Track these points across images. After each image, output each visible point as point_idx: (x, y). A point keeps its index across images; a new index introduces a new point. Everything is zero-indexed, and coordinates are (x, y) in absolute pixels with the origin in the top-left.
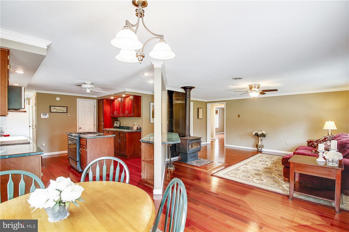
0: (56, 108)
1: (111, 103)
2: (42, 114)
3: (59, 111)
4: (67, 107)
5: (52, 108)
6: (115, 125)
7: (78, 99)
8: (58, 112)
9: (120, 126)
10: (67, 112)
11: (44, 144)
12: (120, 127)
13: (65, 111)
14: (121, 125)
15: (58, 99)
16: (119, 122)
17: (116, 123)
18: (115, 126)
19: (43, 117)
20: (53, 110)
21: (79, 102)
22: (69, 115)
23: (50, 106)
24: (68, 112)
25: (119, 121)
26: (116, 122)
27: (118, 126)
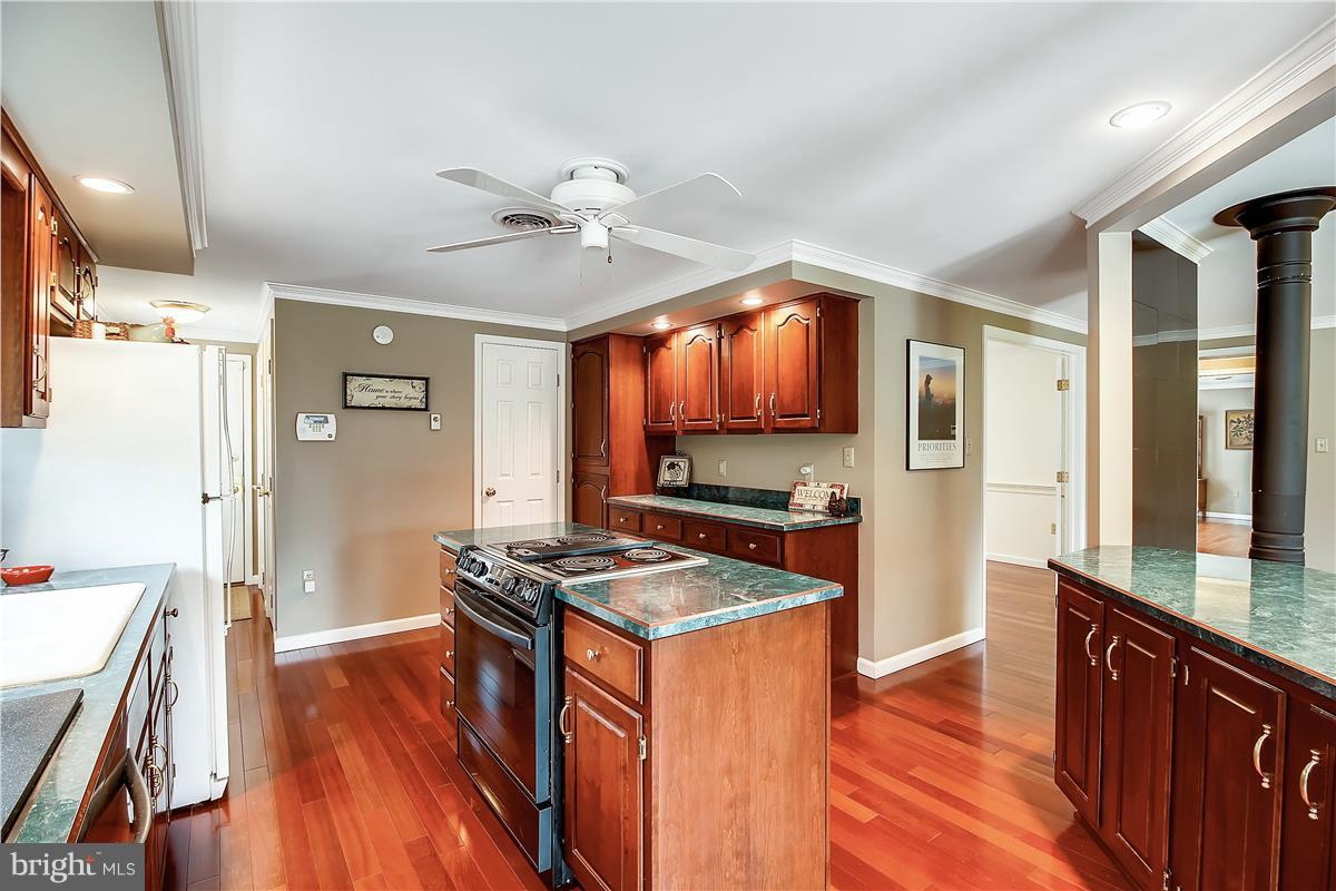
0: (377, 383)
1: (646, 355)
2: (301, 417)
3: (388, 402)
4: (427, 379)
5: (354, 383)
6: (665, 476)
7: (479, 338)
8: (384, 408)
9: (691, 485)
10: (426, 409)
11: (313, 583)
12: (690, 491)
13: (417, 404)
14: (700, 479)
15: (383, 335)
16: (683, 463)
17: (672, 466)
18: (666, 484)
19: (306, 430)
20: (358, 397)
21: (488, 351)
22: (436, 426)
23: (346, 375)
24: (431, 407)
25: (682, 455)
26: (667, 461)
27: (682, 479)
